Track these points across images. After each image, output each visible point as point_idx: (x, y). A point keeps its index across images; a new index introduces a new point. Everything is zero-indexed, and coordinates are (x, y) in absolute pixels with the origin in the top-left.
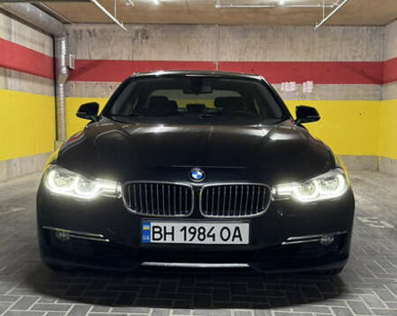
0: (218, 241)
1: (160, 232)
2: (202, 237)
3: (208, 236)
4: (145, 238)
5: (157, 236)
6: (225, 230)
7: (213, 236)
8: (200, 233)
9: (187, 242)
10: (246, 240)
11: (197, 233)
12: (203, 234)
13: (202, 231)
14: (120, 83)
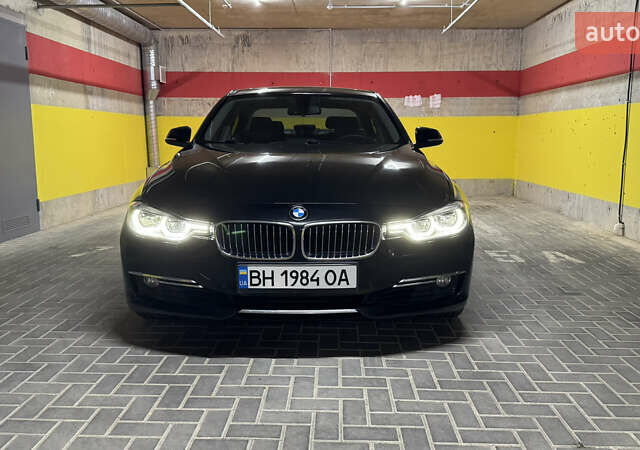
0: (323, 285)
1: (258, 277)
2: (304, 281)
3: (312, 280)
4: (242, 284)
5: (255, 281)
6: (331, 274)
7: (317, 280)
8: (302, 278)
9: (289, 287)
10: (353, 284)
11: (300, 278)
12: (306, 278)
13: (304, 275)
14: (219, 99)
